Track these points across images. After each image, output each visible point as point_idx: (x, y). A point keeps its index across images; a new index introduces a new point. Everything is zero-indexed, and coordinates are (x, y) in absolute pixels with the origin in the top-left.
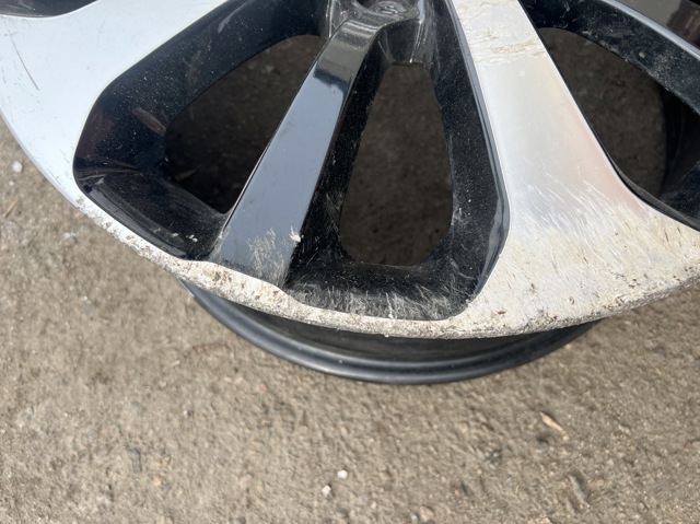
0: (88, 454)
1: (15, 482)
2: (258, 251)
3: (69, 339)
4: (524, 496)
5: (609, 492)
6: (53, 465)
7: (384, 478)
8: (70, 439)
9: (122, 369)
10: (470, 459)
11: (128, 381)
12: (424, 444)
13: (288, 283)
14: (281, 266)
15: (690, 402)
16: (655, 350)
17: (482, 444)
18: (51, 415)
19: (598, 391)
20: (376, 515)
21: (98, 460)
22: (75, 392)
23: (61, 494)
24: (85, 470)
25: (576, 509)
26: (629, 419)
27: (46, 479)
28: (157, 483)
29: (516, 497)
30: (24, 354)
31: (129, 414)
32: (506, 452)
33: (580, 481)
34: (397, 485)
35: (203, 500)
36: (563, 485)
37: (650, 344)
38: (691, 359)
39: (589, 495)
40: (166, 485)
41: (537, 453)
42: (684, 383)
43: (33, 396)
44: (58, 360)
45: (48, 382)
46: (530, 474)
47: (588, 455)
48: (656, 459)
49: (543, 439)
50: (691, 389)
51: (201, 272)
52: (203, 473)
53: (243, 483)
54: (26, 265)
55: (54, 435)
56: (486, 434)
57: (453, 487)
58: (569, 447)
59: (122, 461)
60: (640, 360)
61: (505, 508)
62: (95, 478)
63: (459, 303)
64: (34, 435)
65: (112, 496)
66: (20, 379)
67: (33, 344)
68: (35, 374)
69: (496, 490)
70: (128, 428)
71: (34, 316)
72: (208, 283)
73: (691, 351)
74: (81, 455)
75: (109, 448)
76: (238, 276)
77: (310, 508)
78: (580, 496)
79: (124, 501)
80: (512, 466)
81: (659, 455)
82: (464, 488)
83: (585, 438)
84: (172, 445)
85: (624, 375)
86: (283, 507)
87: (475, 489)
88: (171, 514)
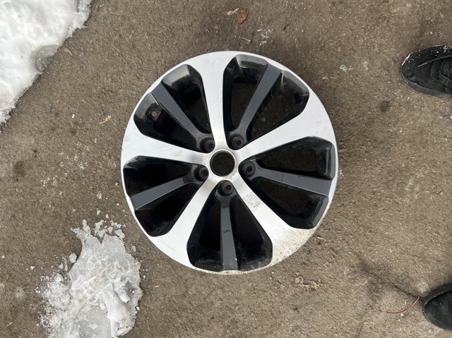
1: (197, 306)
2: (231, 264)
4: (320, 259)
5: (341, 249)
6: (204, 299)
8: (204, 292)
10: (303, 256)
13: (239, 269)
14: (236, 266)
15: (355, 217)
18: (196, 289)
19: (329, 224)
20: (286, 279)
21: (214, 294)
22: (198, 280)
23: (210, 305)
24: (212, 297)
25: (334, 257)
26: (340, 228)
27: (204, 303)
29: (317, 260)
30: (181, 277)
32: (311, 251)
33: (333, 250)
34: (288, 269)
35: (243, 292)
36: (329, 252)
37: (339, 205)
39: (336, 252)
40: (233, 293)
41: (319, 247)
42: (352, 212)
43: (189, 286)
45: (190, 281)
46: (320, 253)
47: (332, 242)
48: (351, 236)
49: (319, 244)
50: (355, 213)
51: (223, 273)
52: (239, 286)
53: (250, 285)
55: (200, 292)
57: (301, 264)
58: (327, 242)
59: (219, 292)
60: (338, 211)
61: (317, 264)
62: (215, 298)
63: (270, 261)
64: (195, 294)
65: (221, 300)
66: (184, 283)
67: (181, 274)
68: (186, 280)
69: (312, 261)
70: (216, 284)
72: (226, 274)
73: (351, 202)
75: (214, 290)
76: (230, 271)
77: (269, 284)
78: (334, 254)
79: (225, 300)
80: (314, 253)
82: (304, 264)
83: (330, 238)
85: (335, 217)
86: (263, 286)
87: (308, 262)
88: (237, 298)
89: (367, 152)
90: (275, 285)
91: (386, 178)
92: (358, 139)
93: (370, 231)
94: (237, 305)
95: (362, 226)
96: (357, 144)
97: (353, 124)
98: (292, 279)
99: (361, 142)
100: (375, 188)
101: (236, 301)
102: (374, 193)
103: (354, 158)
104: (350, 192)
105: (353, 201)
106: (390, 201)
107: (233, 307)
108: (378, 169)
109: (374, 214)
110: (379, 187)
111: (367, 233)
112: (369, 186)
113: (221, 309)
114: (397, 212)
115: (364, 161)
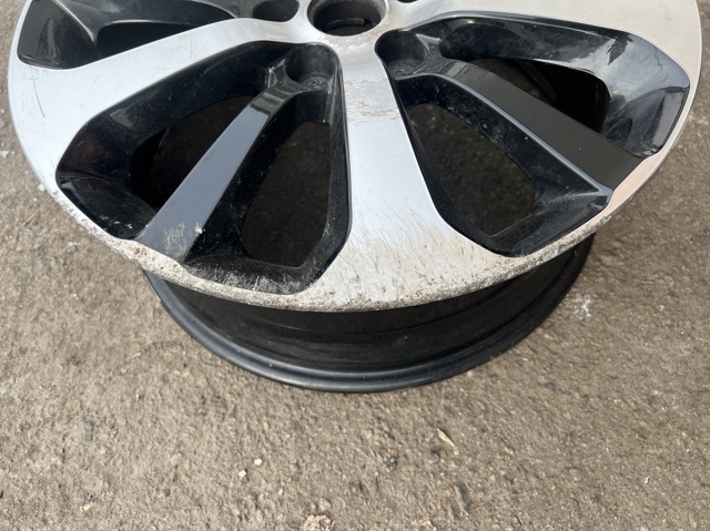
0: (51, 421)
3: (56, 326)
4: (412, 499)
5: (488, 504)
6: (22, 428)
7: (293, 469)
8: (40, 407)
9: (93, 354)
10: (370, 462)
11: (96, 365)
12: (332, 444)
13: (187, 261)
15: (572, 434)
16: (546, 385)
17: (382, 450)
18: (29, 386)
19: (490, 416)
20: (281, 501)
21: (58, 427)
22: (52, 370)
23: (23, 452)
24: (47, 435)
25: (456, 516)
26: (515, 443)
27: (14, 438)
28: (103, 451)
29: (404, 499)
30: (17, 335)
31: (92, 391)
32: (402, 459)
33: (464, 491)
34: (304, 477)
35: (138, 471)
36: (448, 493)
37: (543, 380)
38: (577, 395)
39: (469, 505)
40: (110, 454)
41: (429, 463)
42: (568, 416)
43: (17, 370)
44: (43, 342)
45: (32, 359)
46: (421, 481)
47: (474, 469)
48: (533, 480)
49: (435, 452)
50: (575, 423)
51: (126, 247)
52: (142, 448)
53: (173, 460)
54: (33, 264)
55: (27, 402)
56: (388, 442)
57: (351, 484)
58: (459, 461)
59: (78, 430)
60: (531, 392)
61: (394, 508)
62: (54, 442)
64: (12, 401)
65: (64, 459)
66: (10, 355)
67: (26, 328)
68: (23, 351)
69: (388, 492)
70: (88, 404)
71: (31, 306)
72: (130, 255)
73: (578, 389)
74: (46, 421)
75: (70, 419)
76: (151, 252)
77: (226, 488)
78: (461, 505)
79: (73, 464)
80: (406, 471)
81: (537, 477)
82: (361, 487)
83: (474, 455)
84: (121, 422)
85: (516, 404)
86: (204, 484)
87: (371, 488)
88: (109, 479)
89: (672, 294)
90: (239, 501)
91: (698, 380)
92: (662, 257)
93: (597, 499)
94: (93, 498)
95: (580, 469)
96: (655, 266)
97: (664, 223)
98: (298, 514)
99: (664, 266)
100: (658, 388)
101: (100, 484)
102: (651, 400)
103: (635, 291)
104: (589, 363)
105: (585, 389)
106: (686, 445)
107: (76, 499)
108: (684, 348)
109: (629, 455)
110: (671, 391)
111: (586, 499)
112: (645, 375)
113: (42, 483)
114: (695, 484)
115: (657, 311)
